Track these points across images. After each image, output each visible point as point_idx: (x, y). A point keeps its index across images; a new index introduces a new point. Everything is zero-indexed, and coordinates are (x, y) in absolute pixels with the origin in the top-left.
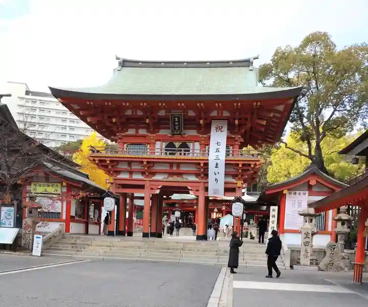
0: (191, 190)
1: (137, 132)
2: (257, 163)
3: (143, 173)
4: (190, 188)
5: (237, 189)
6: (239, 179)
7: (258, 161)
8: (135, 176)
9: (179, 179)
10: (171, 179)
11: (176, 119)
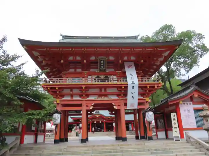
0: (115, 105)
1: (76, 71)
2: (159, 85)
3: (81, 96)
4: (114, 104)
5: (145, 103)
6: (146, 97)
7: (160, 84)
8: (75, 98)
9: (106, 98)
10: (100, 99)
11: (102, 61)
